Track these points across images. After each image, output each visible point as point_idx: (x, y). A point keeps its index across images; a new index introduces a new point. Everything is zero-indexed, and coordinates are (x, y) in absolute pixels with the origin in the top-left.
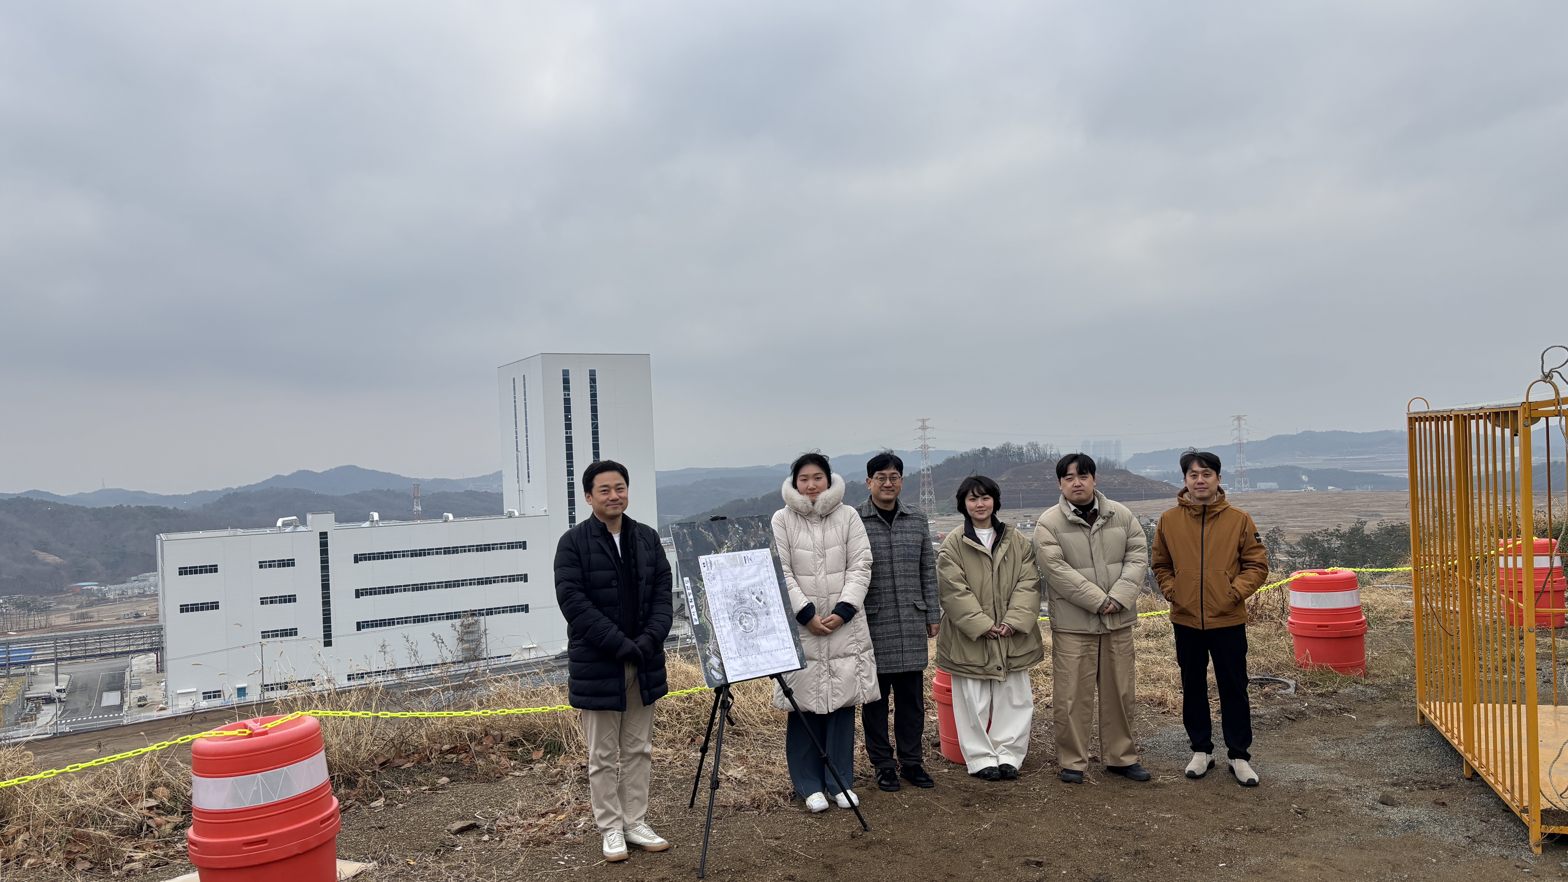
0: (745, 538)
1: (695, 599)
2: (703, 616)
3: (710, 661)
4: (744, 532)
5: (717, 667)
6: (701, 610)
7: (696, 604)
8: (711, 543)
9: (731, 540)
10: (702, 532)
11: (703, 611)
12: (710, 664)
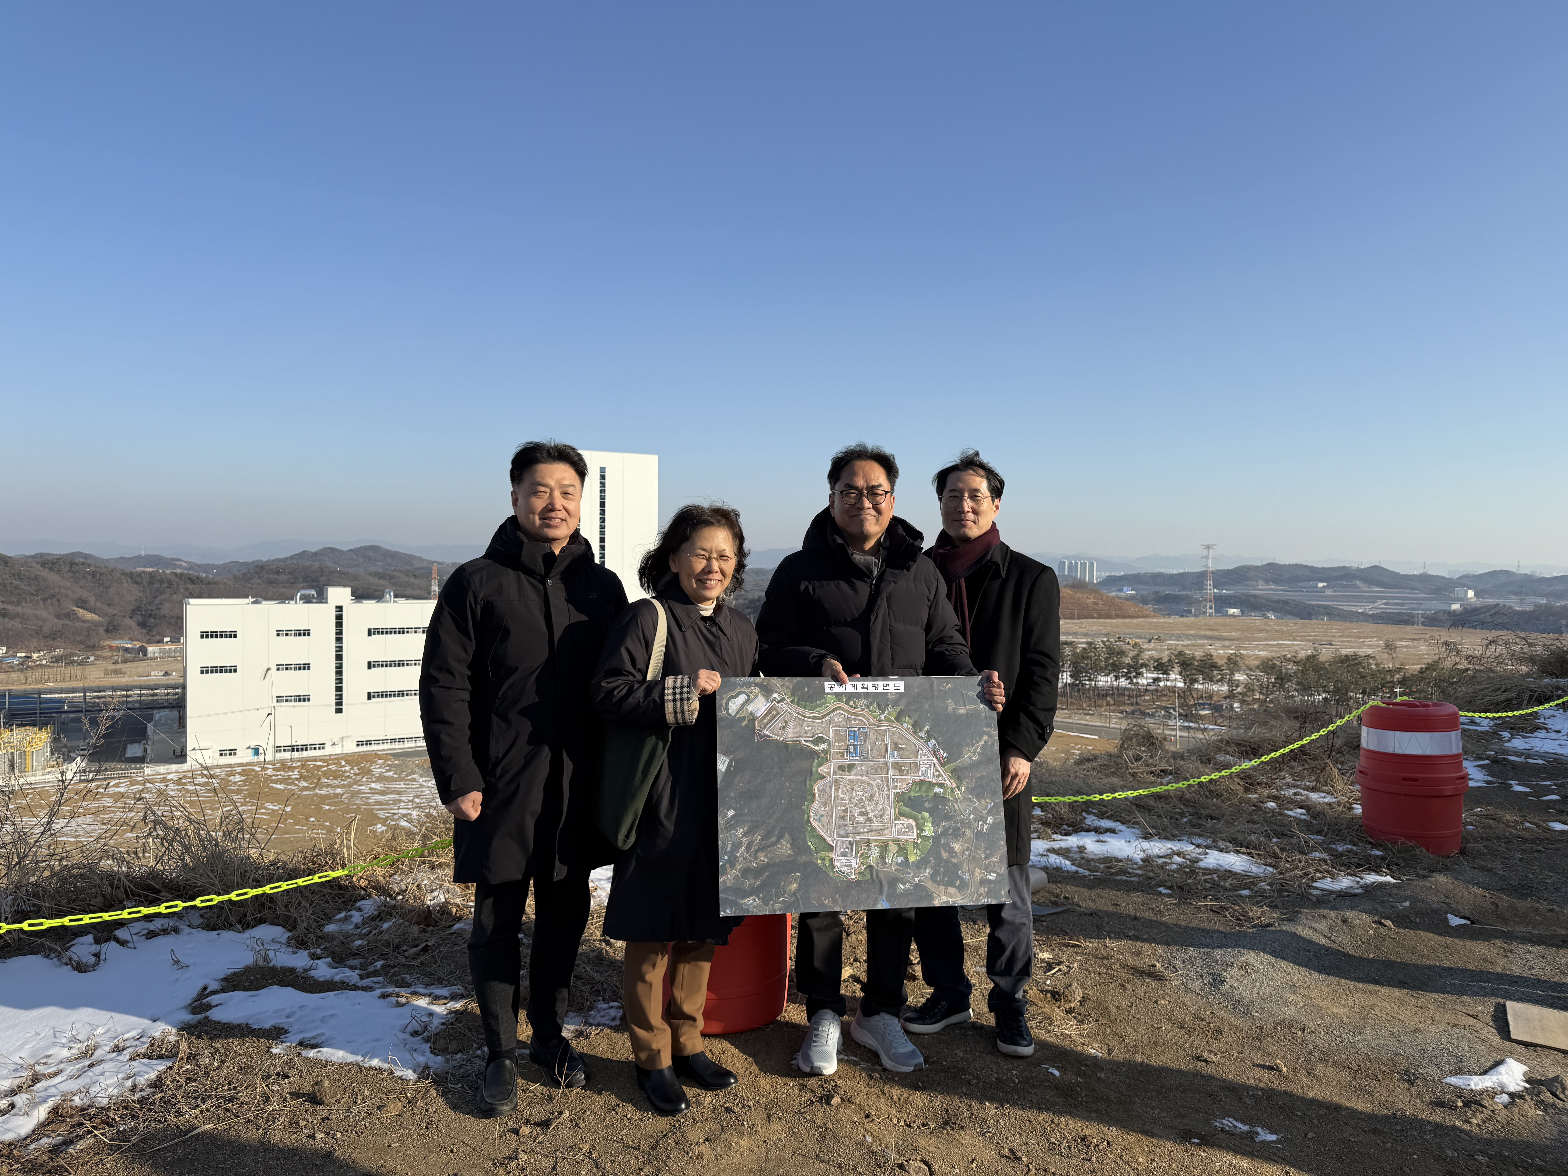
0: (968, 833)
1: (867, 695)
2: (839, 704)
3: (761, 698)
4: (979, 835)
5: (751, 708)
6: (847, 703)
7: (858, 696)
8: (960, 755)
9: (965, 799)
10: (981, 739)
11: (846, 707)
12: (756, 696)
